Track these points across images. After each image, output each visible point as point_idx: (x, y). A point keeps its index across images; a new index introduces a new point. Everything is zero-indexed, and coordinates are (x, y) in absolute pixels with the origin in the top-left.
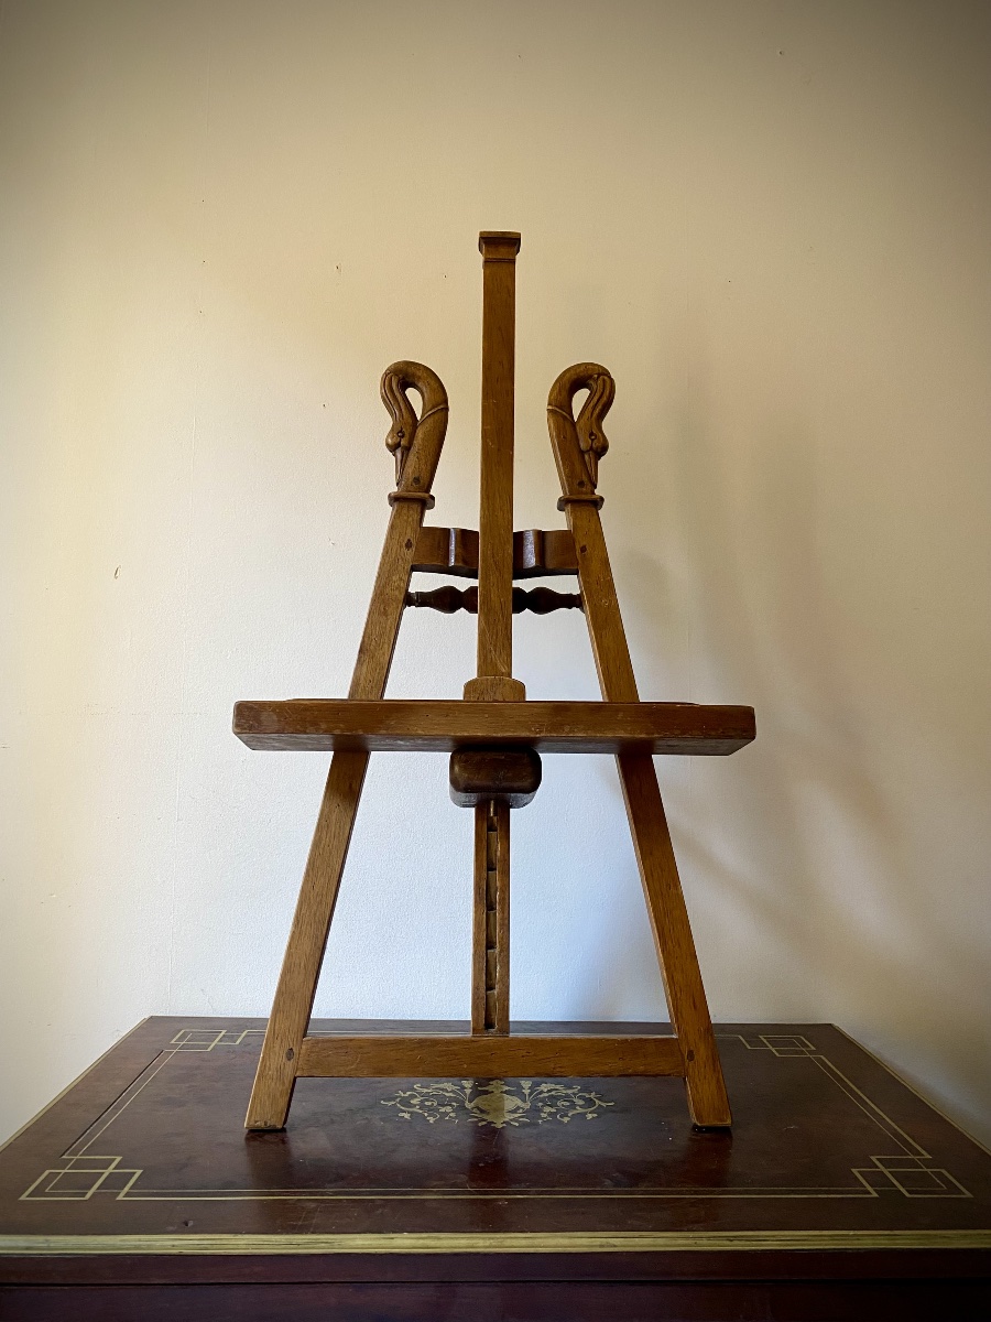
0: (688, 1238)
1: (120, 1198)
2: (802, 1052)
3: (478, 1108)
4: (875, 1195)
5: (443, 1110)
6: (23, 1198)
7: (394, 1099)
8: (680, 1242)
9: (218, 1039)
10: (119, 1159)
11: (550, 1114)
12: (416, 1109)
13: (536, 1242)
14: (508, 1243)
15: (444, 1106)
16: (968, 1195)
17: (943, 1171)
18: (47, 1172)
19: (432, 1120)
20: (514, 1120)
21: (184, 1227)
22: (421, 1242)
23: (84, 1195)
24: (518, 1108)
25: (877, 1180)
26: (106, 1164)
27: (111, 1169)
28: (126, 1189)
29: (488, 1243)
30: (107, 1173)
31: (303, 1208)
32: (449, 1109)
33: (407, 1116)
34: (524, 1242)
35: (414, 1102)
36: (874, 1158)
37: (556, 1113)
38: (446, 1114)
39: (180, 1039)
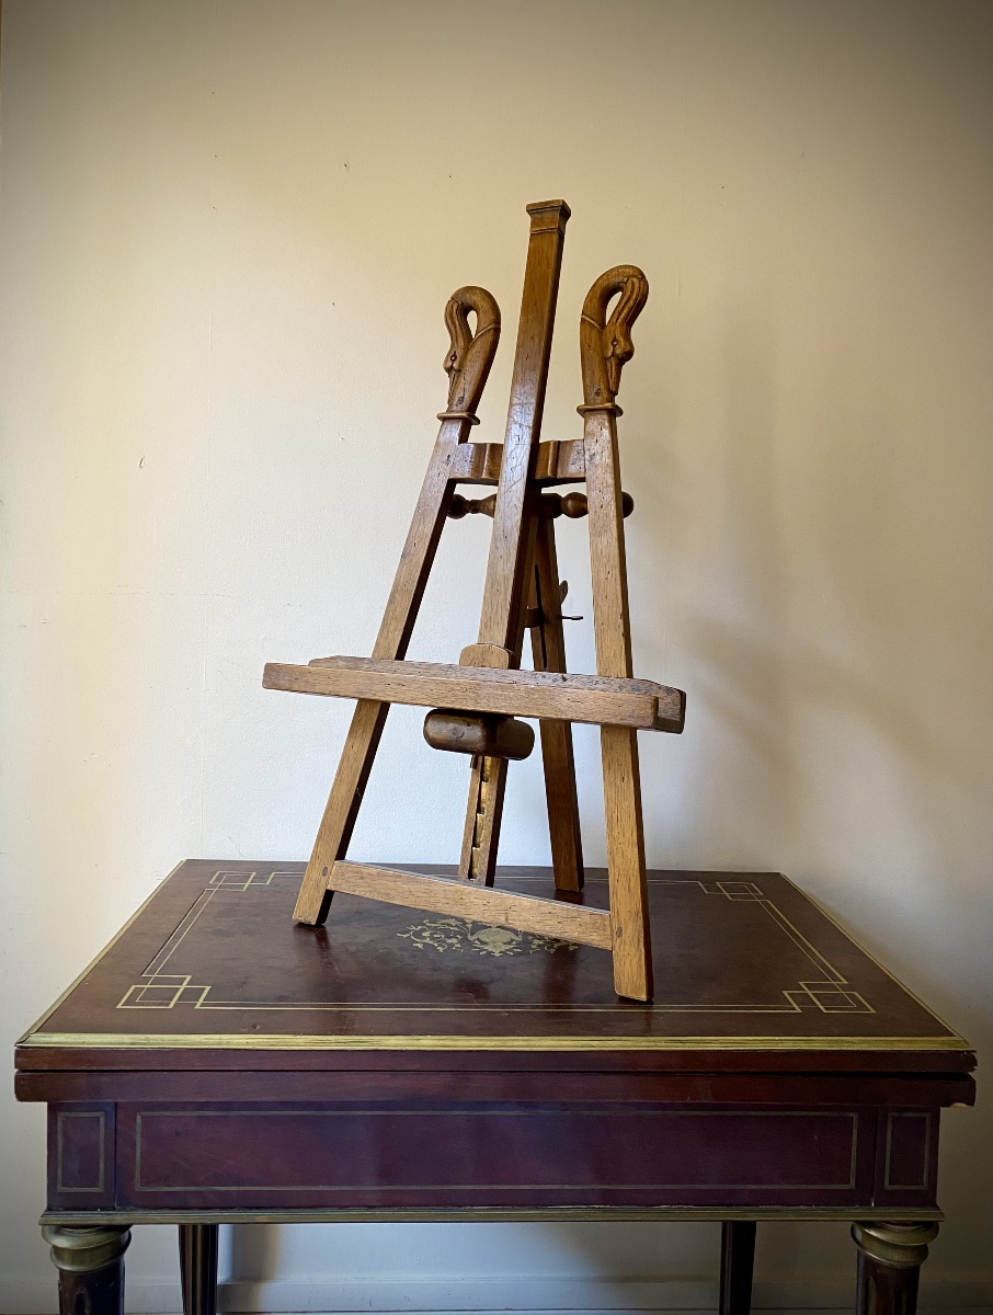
0: (649, 1042)
1: (197, 1007)
2: (751, 897)
3: (478, 939)
4: (799, 1011)
5: (449, 941)
6: (119, 1006)
7: (408, 932)
8: (644, 1044)
9: (250, 880)
10: (189, 978)
11: (539, 945)
12: (427, 941)
13: (532, 1043)
14: (510, 1043)
15: (450, 938)
16: (874, 1011)
17: (856, 993)
18: (133, 987)
19: (441, 949)
20: (510, 950)
21: (253, 1030)
22: (442, 1042)
23: (168, 1004)
24: (512, 940)
25: (803, 1000)
26: (181, 982)
27: (184, 985)
28: (201, 1001)
29: (494, 1043)
30: (182, 988)
31: (345, 1017)
32: (454, 941)
33: (420, 946)
34: (521, 1043)
35: (424, 934)
36: (802, 983)
37: (544, 946)
38: (453, 945)
39: (217, 880)
